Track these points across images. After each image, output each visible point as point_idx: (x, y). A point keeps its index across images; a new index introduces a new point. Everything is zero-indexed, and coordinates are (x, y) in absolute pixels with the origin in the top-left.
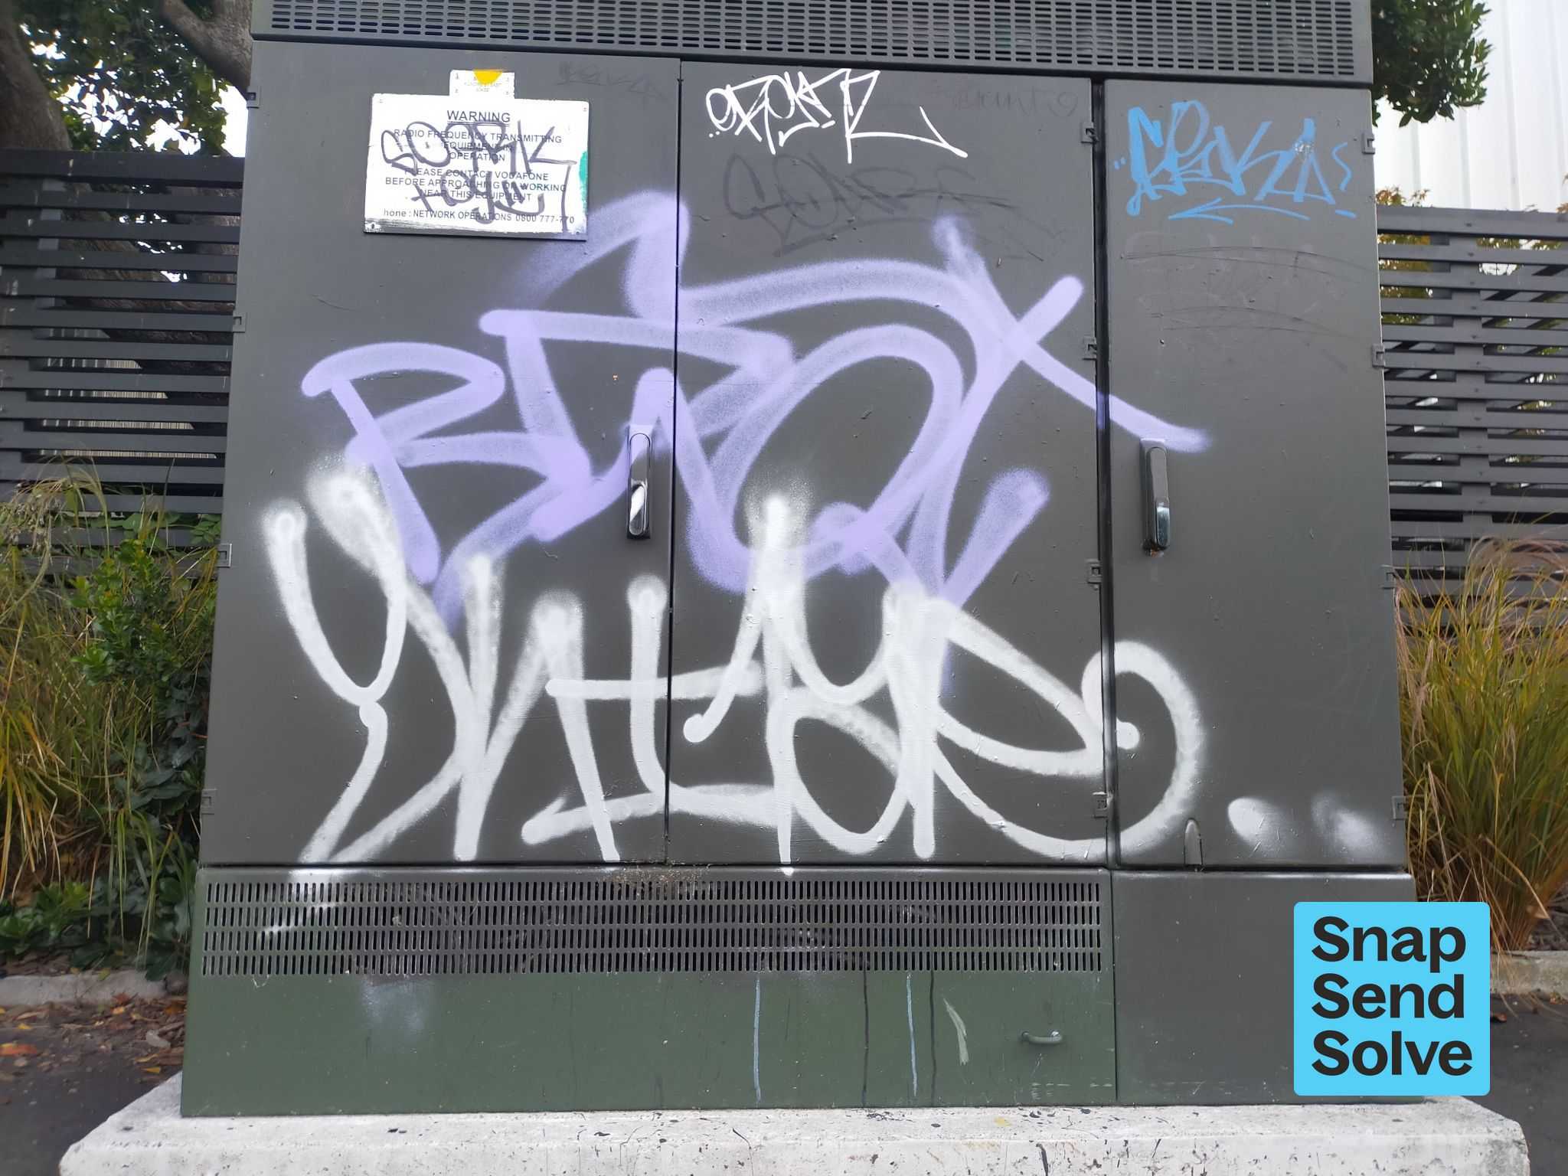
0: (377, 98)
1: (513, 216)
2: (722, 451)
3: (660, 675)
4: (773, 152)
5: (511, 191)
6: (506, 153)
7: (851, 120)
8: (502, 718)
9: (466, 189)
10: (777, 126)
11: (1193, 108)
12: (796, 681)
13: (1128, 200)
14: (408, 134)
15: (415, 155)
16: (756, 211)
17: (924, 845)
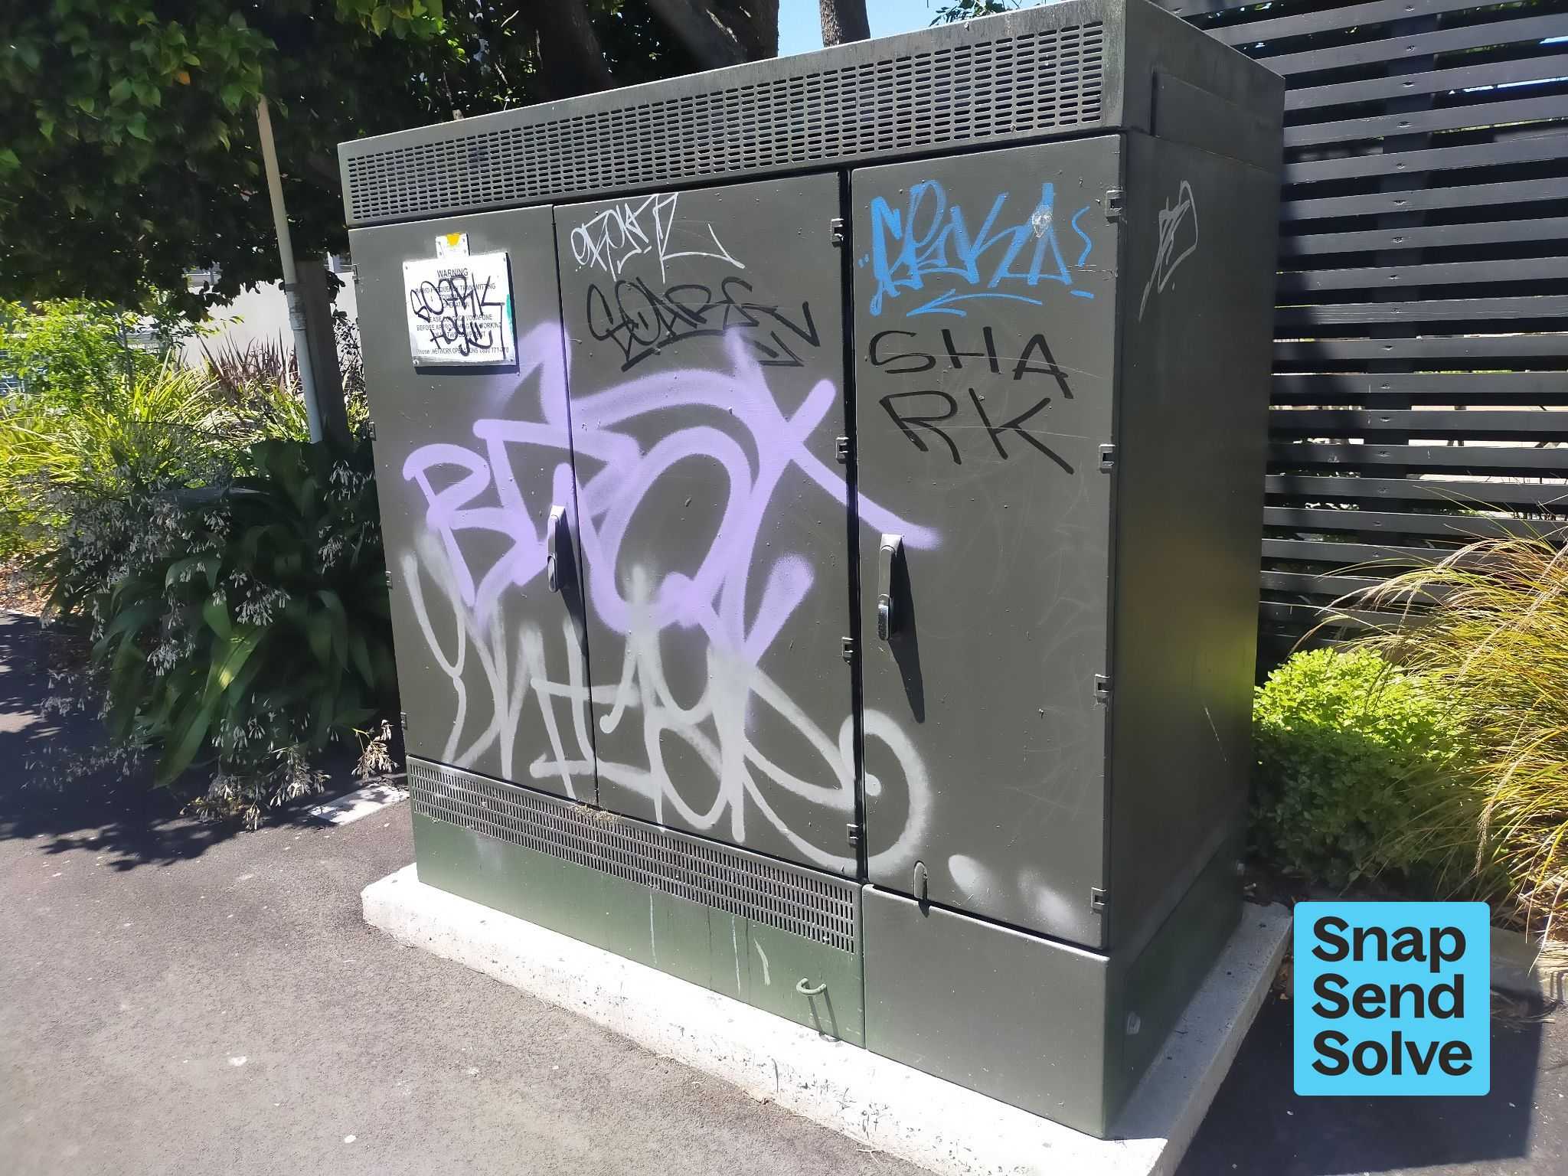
0: (405, 264)
1: (479, 349)
2: (604, 527)
3: (584, 686)
4: (615, 280)
5: (475, 330)
6: (468, 300)
7: (662, 242)
8: (513, 698)
9: (454, 330)
10: (617, 255)
11: (930, 189)
12: (659, 703)
13: (871, 298)
14: (422, 291)
15: (426, 307)
16: (610, 333)
17: (739, 834)
